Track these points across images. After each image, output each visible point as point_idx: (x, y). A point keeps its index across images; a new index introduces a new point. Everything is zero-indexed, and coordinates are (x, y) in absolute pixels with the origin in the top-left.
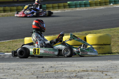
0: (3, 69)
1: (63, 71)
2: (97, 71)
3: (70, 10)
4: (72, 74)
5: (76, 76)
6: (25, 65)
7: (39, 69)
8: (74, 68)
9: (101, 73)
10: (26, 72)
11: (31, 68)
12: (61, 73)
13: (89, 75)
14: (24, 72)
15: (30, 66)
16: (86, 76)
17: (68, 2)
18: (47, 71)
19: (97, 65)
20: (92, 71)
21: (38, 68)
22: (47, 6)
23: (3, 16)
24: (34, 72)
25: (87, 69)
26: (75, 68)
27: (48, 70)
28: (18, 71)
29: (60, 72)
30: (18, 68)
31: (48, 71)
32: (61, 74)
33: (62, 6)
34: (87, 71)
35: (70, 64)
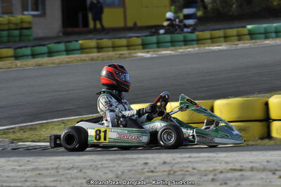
0: (57, 168)
1: (187, 171)
2: (264, 170)
3: (248, 45)
4: (206, 175)
5: (213, 180)
6: (108, 160)
7: (135, 168)
8: (215, 165)
9: (270, 173)
10: (106, 173)
11: (120, 166)
12: (182, 175)
13: (243, 178)
14: (100, 173)
15: (119, 162)
16: (234, 180)
17: (249, 27)
18: (152, 172)
19: (269, 158)
20: (252, 169)
21: (134, 166)
22: (197, 36)
23: (92, 59)
24: (123, 173)
25: (242, 166)
26: (218, 164)
27: (155, 168)
28: (88, 171)
29: (180, 173)
30: (91, 166)
31: (155, 170)
32: (181, 177)
33: (233, 36)
34: (241, 170)
35: (209, 157)
